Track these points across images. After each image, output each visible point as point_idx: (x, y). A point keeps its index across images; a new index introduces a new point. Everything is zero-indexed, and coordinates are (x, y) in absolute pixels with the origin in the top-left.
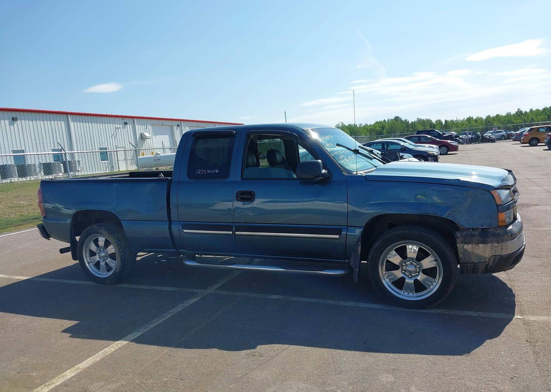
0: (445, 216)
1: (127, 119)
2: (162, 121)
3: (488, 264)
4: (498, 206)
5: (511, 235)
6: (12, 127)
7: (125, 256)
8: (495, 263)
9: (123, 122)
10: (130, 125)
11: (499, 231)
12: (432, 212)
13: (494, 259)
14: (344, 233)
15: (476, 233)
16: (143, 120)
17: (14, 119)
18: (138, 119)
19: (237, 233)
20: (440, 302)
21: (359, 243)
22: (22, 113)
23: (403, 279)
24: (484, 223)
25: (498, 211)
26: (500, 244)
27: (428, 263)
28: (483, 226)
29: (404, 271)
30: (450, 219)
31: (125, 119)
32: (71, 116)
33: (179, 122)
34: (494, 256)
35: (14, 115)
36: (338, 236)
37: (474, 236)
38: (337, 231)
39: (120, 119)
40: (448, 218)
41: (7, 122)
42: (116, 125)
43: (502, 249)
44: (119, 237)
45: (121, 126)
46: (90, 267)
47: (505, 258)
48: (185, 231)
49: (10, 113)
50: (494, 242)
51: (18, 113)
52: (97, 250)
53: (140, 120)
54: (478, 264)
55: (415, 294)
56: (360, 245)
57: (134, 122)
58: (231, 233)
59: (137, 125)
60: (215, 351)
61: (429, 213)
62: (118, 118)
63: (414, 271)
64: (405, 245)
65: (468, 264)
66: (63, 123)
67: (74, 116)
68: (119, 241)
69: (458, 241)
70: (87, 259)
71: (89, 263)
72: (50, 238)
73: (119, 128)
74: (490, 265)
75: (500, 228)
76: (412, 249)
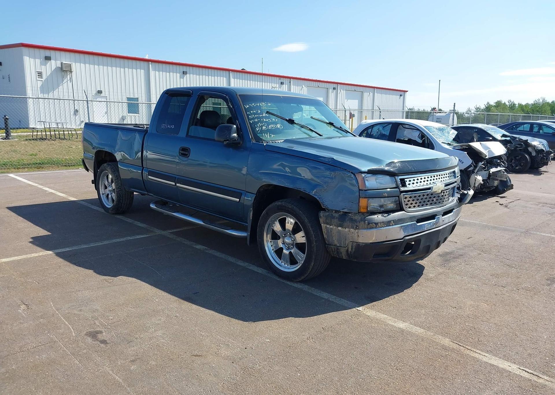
0: (313, 193)
1: (284, 79)
2: (318, 83)
3: (348, 250)
4: (360, 191)
5: (369, 224)
6: (182, 80)
7: (120, 192)
8: (354, 250)
9: (280, 81)
10: (287, 85)
11: (358, 217)
12: (302, 187)
13: (352, 245)
14: (243, 197)
15: (337, 215)
16: (299, 81)
17: (184, 73)
18: (295, 80)
19: (177, 184)
20: (303, 278)
21: (251, 209)
22: (191, 68)
23: (281, 249)
24: (346, 207)
25: (360, 196)
26: (357, 231)
27: (300, 238)
28: (344, 209)
29: (284, 243)
30: (316, 197)
31: (282, 79)
32: (233, 73)
33: (336, 85)
34: (352, 243)
35: (185, 69)
36: (238, 200)
37: (333, 218)
38: (238, 196)
39: (278, 78)
40: (314, 196)
41: (178, 75)
42: (273, 84)
43: (358, 236)
44: (118, 176)
45: (278, 85)
46: (103, 198)
47: (362, 245)
48: (149, 177)
49: (181, 67)
50: (350, 227)
51: (188, 68)
52: (108, 184)
53: (297, 80)
54: (339, 248)
55: (289, 266)
56: (252, 211)
57: (290, 82)
58: (174, 183)
59: (293, 86)
60: (91, 272)
61: (300, 189)
62: (275, 78)
63: (290, 243)
64: (285, 217)
65: (332, 246)
66: (225, 79)
67: (235, 73)
68: (117, 179)
69: (321, 220)
70: (102, 191)
71: (103, 194)
72: (89, 171)
73: (275, 87)
74: (349, 251)
75: (360, 214)
76: (290, 222)
